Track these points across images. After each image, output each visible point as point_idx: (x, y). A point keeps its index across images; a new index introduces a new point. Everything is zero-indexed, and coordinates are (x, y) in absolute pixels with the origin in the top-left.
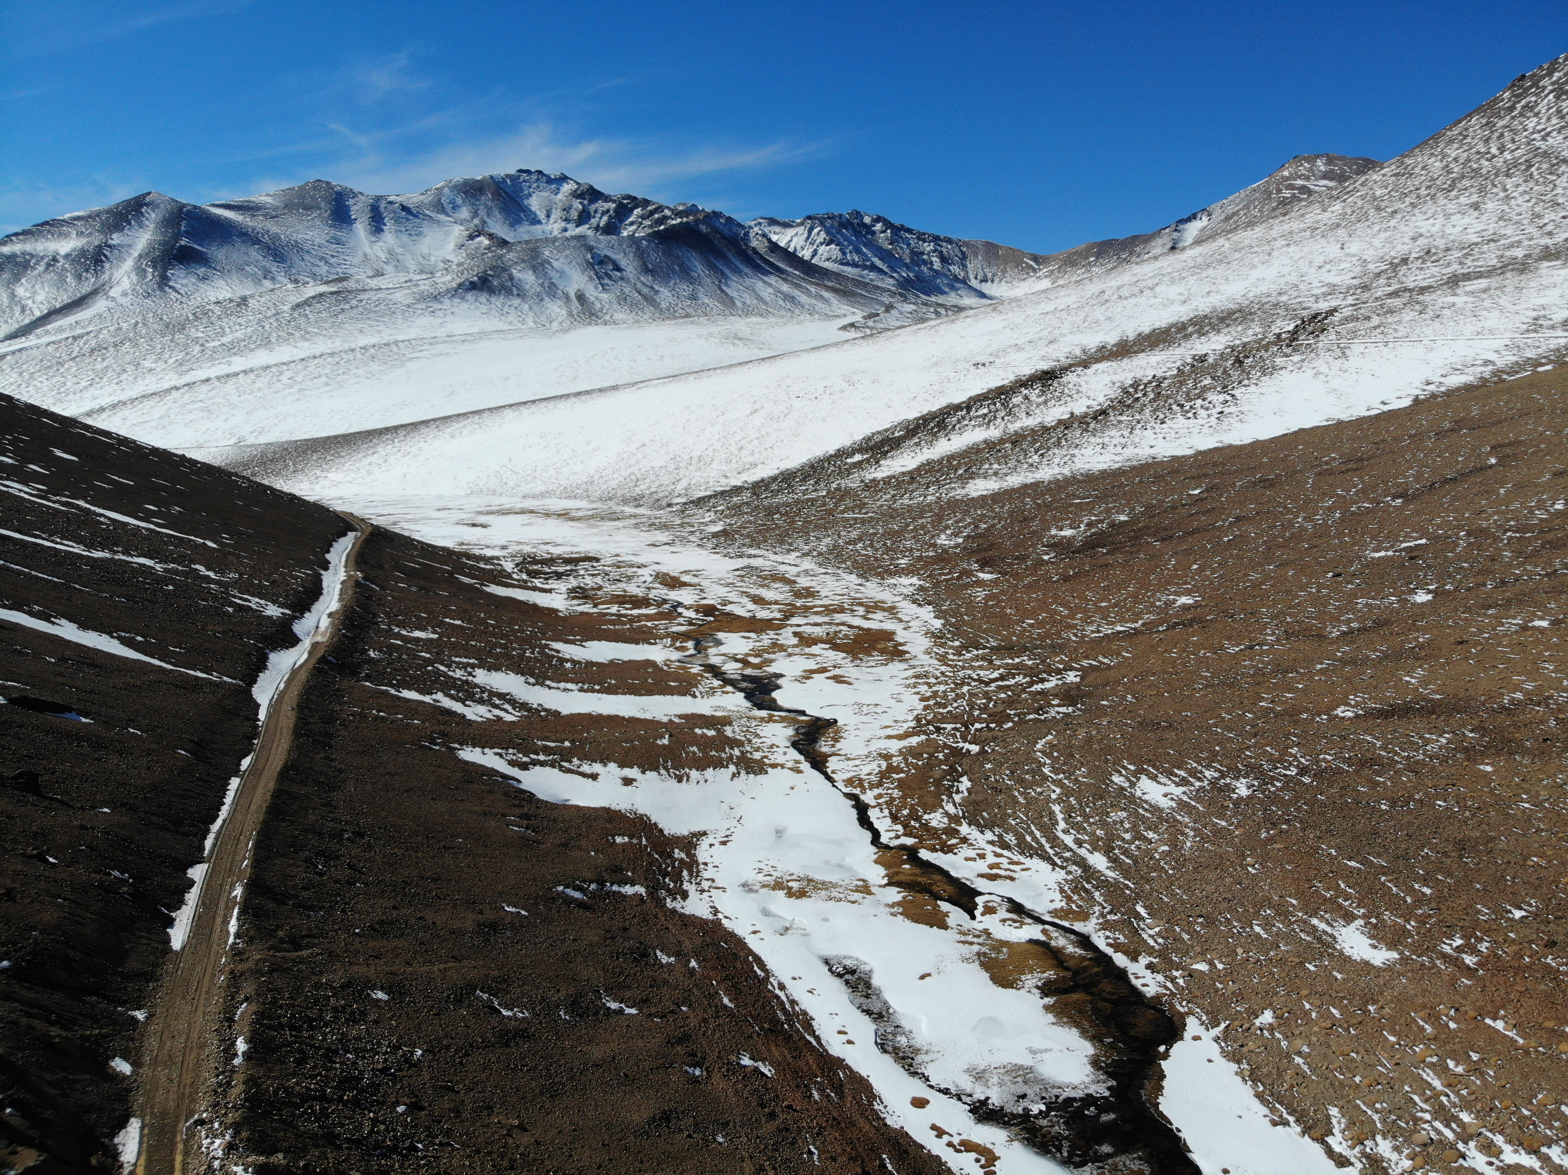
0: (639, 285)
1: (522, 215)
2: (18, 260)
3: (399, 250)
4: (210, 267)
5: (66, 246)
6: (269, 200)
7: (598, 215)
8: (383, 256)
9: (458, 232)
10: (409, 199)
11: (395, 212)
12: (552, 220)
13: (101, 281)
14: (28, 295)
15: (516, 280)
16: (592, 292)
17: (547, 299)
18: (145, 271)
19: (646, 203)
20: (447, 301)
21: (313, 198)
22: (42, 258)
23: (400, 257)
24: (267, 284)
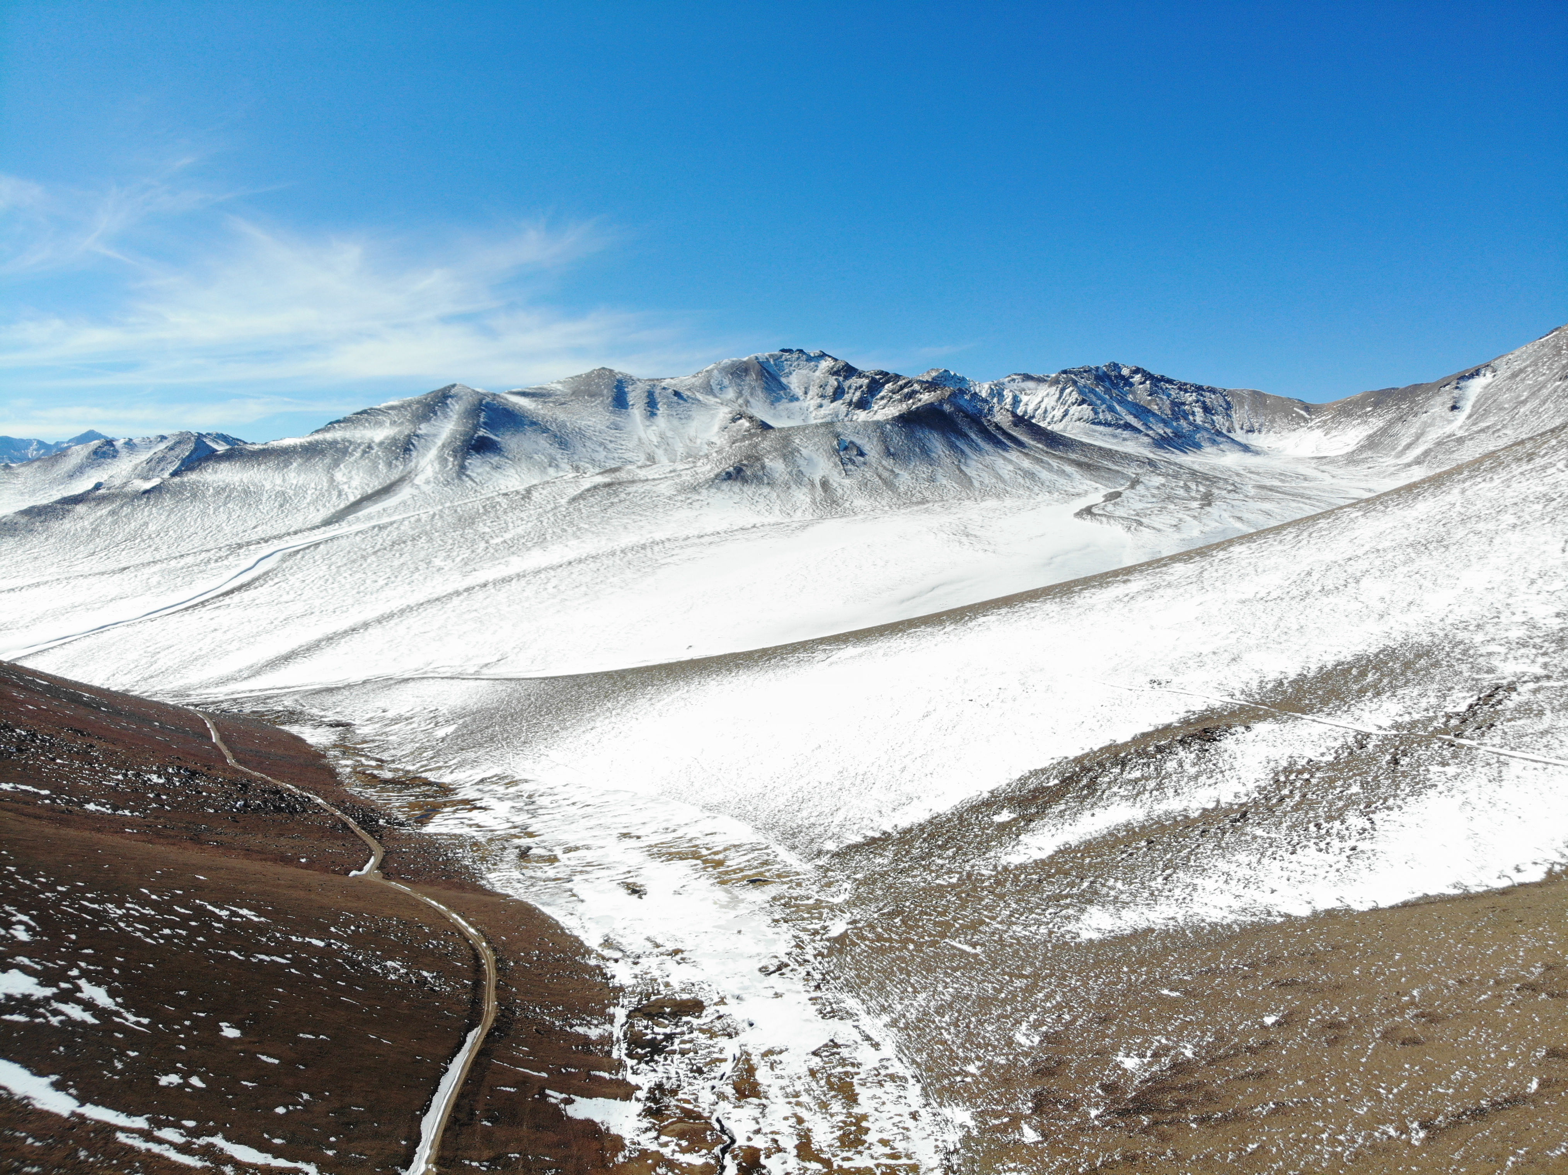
0: (880, 469)
1: (782, 393)
2: (339, 446)
3: (669, 434)
4: (503, 456)
5: (380, 434)
6: (559, 387)
7: (852, 391)
8: (655, 440)
9: (723, 413)
10: (682, 381)
11: (668, 398)
12: (809, 397)
13: (408, 469)
14: (345, 480)
15: (767, 469)
16: (836, 479)
17: (794, 487)
18: (446, 460)
19: (897, 377)
20: (704, 492)
21: (598, 385)
22: (359, 445)
23: (670, 441)
24: (551, 471)
